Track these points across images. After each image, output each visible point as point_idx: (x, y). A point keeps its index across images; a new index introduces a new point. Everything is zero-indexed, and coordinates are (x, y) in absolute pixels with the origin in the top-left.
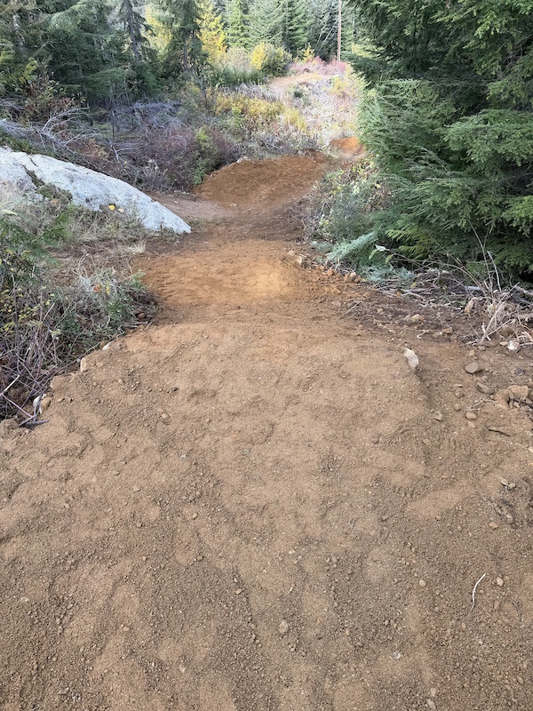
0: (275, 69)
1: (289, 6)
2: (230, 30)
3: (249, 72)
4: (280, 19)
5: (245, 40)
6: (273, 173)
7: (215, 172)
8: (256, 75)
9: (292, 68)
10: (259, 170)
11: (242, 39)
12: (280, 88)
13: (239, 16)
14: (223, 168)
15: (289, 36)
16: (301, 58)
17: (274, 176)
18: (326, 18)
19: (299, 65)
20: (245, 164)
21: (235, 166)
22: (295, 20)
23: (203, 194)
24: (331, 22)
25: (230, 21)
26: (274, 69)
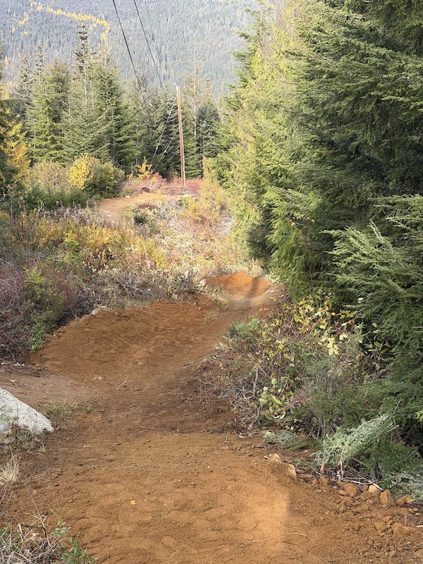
0: (104, 189)
1: (116, 114)
2: (35, 141)
3: (68, 192)
4: (103, 129)
5: (59, 153)
6: (145, 327)
7: (61, 329)
8: (79, 196)
9: (126, 187)
10: (125, 323)
11: (52, 152)
12: (113, 211)
13: (48, 124)
14: (73, 324)
15: (118, 148)
16: (137, 174)
17: (148, 331)
18: (161, 128)
19: (134, 183)
20: (104, 316)
21: (89, 320)
22: (123, 130)
23: (48, 364)
24: (168, 133)
25: (34, 129)
26: (101, 189)
